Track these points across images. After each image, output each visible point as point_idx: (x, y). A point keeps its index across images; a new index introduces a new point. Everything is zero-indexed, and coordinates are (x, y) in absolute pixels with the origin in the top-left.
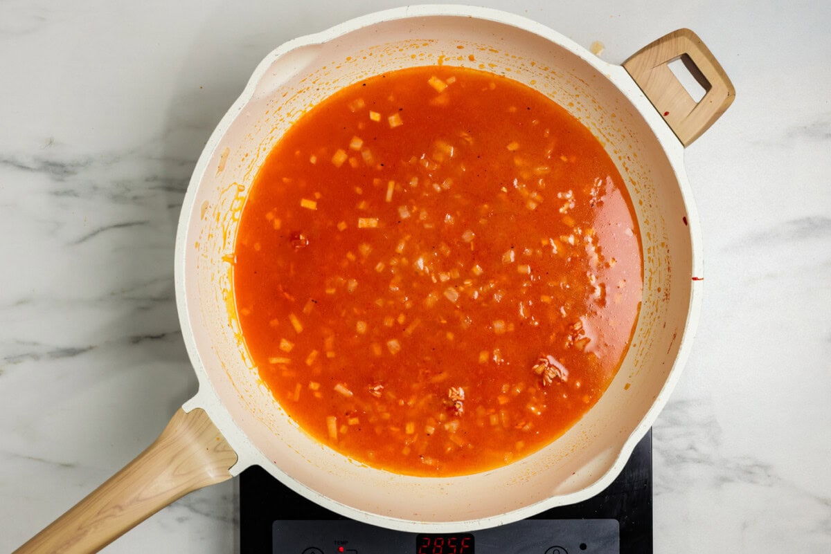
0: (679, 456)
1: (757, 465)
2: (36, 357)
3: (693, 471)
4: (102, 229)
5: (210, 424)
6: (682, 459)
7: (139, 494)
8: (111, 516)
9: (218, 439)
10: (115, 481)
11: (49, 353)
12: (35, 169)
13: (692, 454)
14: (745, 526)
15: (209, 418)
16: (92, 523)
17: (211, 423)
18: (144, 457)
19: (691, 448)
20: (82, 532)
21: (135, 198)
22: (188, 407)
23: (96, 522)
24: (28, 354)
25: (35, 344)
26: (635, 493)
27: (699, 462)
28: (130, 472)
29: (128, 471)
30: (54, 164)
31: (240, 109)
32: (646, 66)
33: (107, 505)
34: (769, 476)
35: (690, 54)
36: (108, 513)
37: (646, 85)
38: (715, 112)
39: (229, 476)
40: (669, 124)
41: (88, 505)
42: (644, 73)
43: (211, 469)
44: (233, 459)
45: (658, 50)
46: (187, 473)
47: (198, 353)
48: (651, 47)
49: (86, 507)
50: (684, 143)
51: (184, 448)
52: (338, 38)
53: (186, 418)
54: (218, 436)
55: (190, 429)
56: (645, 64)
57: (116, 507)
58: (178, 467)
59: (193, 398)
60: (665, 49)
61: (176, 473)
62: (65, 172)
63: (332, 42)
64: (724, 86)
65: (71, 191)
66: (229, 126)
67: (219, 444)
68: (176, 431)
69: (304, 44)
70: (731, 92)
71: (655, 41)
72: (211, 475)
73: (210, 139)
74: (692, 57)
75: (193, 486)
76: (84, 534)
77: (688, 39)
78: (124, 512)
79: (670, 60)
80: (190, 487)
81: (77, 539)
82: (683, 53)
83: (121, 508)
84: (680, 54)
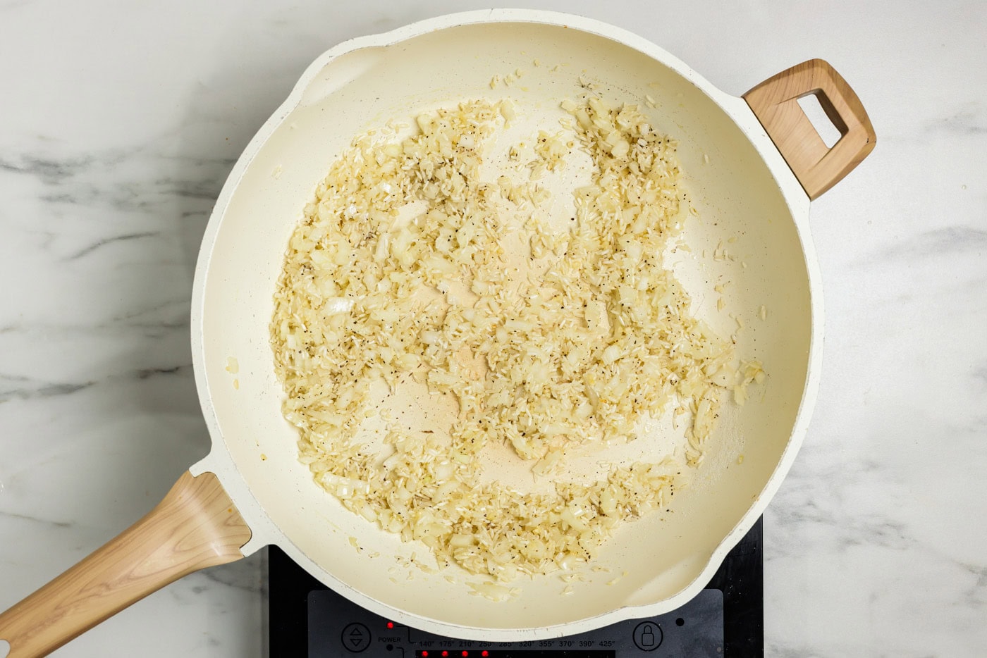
0: (794, 514)
1: (888, 525)
2: (25, 395)
3: (811, 531)
4: (105, 242)
5: (221, 492)
6: (798, 517)
7: (131, 571)
8: (94, 595)
9: (230, 510)
10: (104, 553)
11: (39, 390)
12: (23, 170)
13: (811, 511)
14: (873, 597)
15: (220, 485)
16: (71, 603)
17: (223, 492)
18: (141, 527)
19: (809, 504)
20: (59, 612)
21: (143, 204)
22: (196, 470)
23: (78, 601)
24: (15, 391)
25: (23, 379)
26: (742, 558)
27: (819, 521)
28: (121, 544)
29: (120, 542)
30: (46, 164)
31: (282, 118)
32: (771, 100)
33: (90, 582)
34: (903, 538)
35: (825, 90)
36: (92, 592)
37: (770, 123)
38: (849, 162)
39: (240, 555)
40: (794, 171)
41: (69, 581)
42: (769, 109)
43: (219, 546)
44: (246, 535)
45: (788, 82)
46: (190, 550)
47: (212, 406)
48: (779, 78)
49: (65, 584)
50: (811, 195)
51: (188, 519)
52: (406, 41)
53: (193, 483)
54: (230, 507)
55: (197, 497)
56: (771, 97)
57: (101, 585)
58: (179, 542)
59: (203, 460)
60: (795, 82)
61: (177, 549)
62: (60, 173)
63: (398, 45)
64: (863, 131)
65: (67, 196)
66: (269, 137)
67: (230, 517)
68: (180, 498)
69: (365, 46)
70: (871, 139)
71: (784, 72)
72: (219, 553)
73: (244, 153)
74: (828, 94)
75: (195, 565)
76: (62, 615)
77: (824, 72)
78: (112, 591)
79: (802, 94)
80: (192, 566)
81: (53, 620)
82: (816, 87)
83: (108, 587)
84: (812, 89)
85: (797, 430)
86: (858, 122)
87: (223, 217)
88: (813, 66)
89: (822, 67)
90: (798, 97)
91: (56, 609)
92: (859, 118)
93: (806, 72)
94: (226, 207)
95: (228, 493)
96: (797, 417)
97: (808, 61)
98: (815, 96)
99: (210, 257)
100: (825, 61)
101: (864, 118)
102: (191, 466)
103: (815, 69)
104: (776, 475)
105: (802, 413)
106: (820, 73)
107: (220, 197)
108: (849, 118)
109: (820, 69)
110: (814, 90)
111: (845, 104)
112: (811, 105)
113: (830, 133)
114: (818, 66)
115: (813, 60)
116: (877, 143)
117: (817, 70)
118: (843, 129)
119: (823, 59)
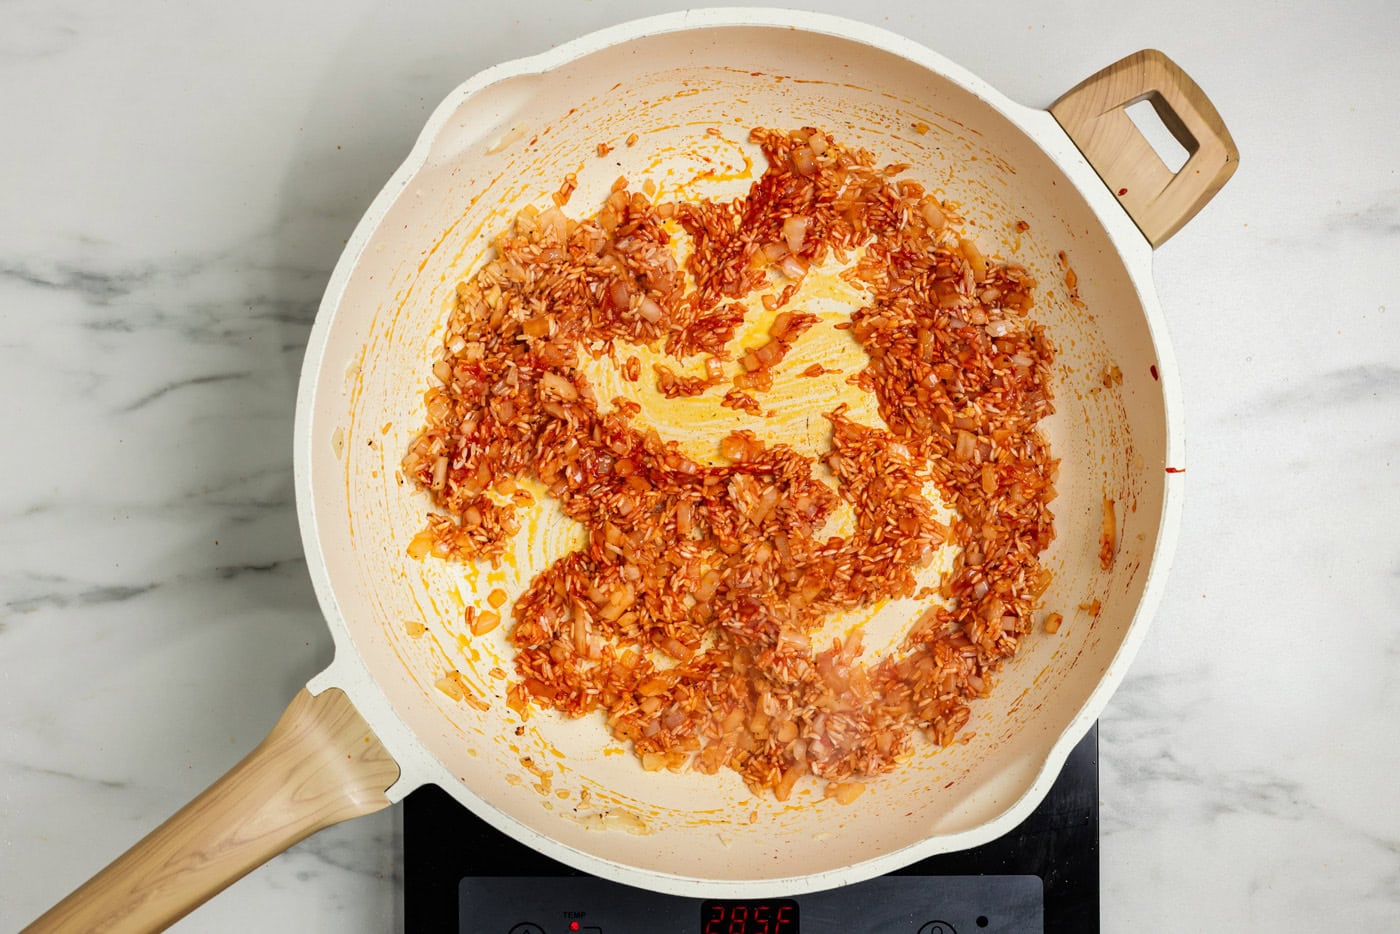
0: (1143, 769)
1: (1275, 784)
2: (60, 601)
3: (1168, 793)
4: (172, 386)
5: (353, 714)
6: (1149, 773)
7: (234, 834)
8: (184, 869)
9: (367, 740)
11: (81, 594)
12: (58, 285)
13: (1166, 764)
14: (1254, 886)
15: (351, 705)
16: (153, 883)
17: (355, 713)
19: (1164, 755)
20: (137, 897)
21: (228, 333)
22: (317, 685)
23: (163, 879)
24: (47, 597)
25: (59, 579)
26: (1069, 831)
27: (1178, 778)
28: (218, 796)
29: (215, 793)
30: (91, 277)
31: (404, 183)
32: (1088, 111)
33: (179, 851)
34: (1295, 803)
35: (1162, 91)
36: (181, 865)
37: (1088, 143)
38: (1204, 189)
39: (385, 802)
40: (1127, 209)
41: (148, 852)
42: (1085, 124)
43: (355, 790)
44: (392, 773)
45: (1109, 84)
46: (316, 798)
47: (333, 595)
48: (1097, 80)
49: (144, 855)
50: (1153, 241)
51: (309, 757)
52: (569, 64)
53: (314, 705)
54: (367, 736)
55: (320, 722)
56: (1087, 108)
57: (194, 855)
58: (298, 789)
59: (325, 671)
60: (1120, 83)
61: (297, 798)
62: (110, 289)
63: (559, 70)
64: (1220, 145)
65: (120, 321)
66: (386, 212)
67: (369, 749)
68: (297, 727)
69: (513, 74)
70: (1232, 156)
71: (1103, 70)
72: (356, 801)
73: (354, 235)
74: (1167, 97)
75: (324, 819)
76: (142, 899)
77: (1160, 66)
78: (209, 863)
79: (1129, 101)
80: (320, 821)
81: (130, 908)
82: (1151, 89)
83: (203, 856)
84: (1145, 91)
85: (1155, 572)
86: (1211, 134)
87: (329, 329)
88: (1144, 60)
89: (1156, 60)
90: (1127, 104)
91: (132, 892)
92: (1213, 128)
93: (1135, 68)
94: (334, 314)
95: (362, 714)
96: (1155, 553)
97: (1137, 53)
98: (1148, 102)
99: (316, 384)
100: (1159, 52)
101: (1219, 128)
102: (308, 680)
103: (1147, 63)
104: (1131, 637)
105: (1161, 548)
106: (1154, 67)
107: (323, 300)
108: (1198, 128)
109: (1153, 63)
110: (1148, 93)
111: (1192, 109)
112: (1144, 115)
113: (1173, 153)
114: (1150, 59)
115: (1143, 51)
116: (1241, 160)
117: (1149, 64)
118: (1191, 144)
119: (1158, 49)
